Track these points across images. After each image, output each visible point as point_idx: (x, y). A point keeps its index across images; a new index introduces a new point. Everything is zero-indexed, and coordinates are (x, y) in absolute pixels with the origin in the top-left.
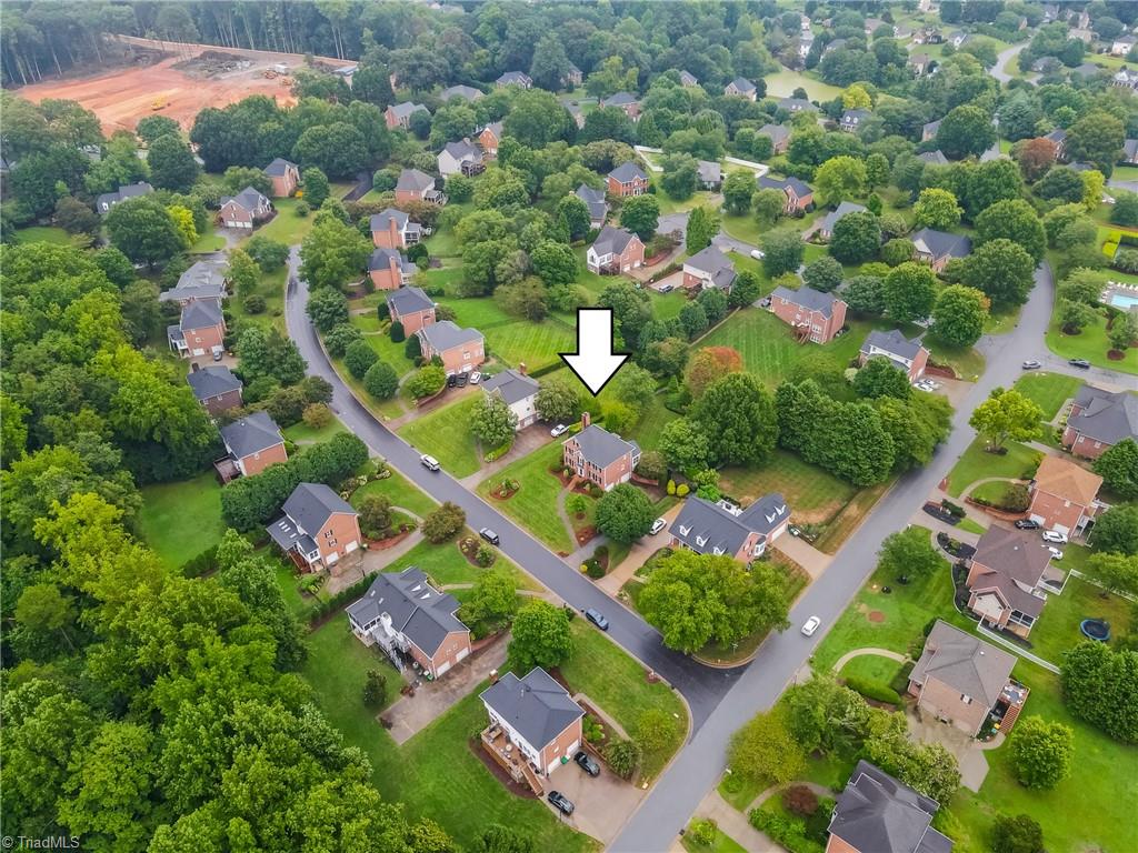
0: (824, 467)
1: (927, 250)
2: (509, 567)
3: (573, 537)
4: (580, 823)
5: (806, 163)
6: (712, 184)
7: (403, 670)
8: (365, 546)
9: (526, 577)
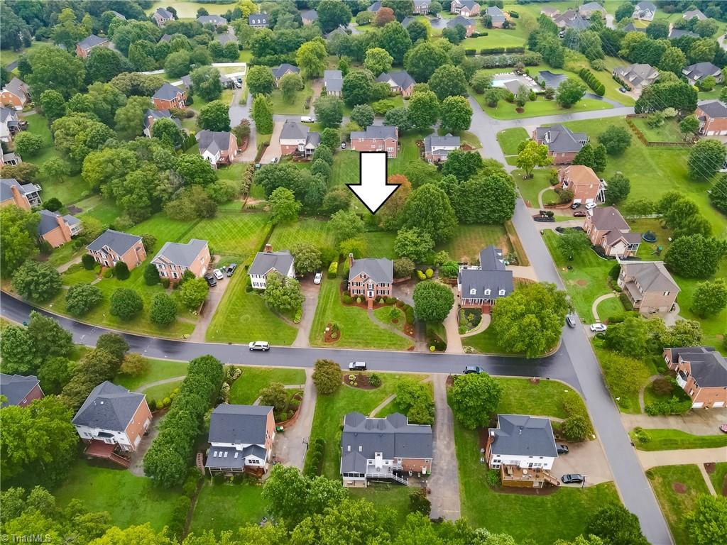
0: (481, 222)
1: (396, 85)
2: (393, 376)
3: (404, 335)
4: (592, 480)
5: (270, 54)
6: (226, 84)
7: (408, 482)
8: (282, 428)
9: (408, 375)
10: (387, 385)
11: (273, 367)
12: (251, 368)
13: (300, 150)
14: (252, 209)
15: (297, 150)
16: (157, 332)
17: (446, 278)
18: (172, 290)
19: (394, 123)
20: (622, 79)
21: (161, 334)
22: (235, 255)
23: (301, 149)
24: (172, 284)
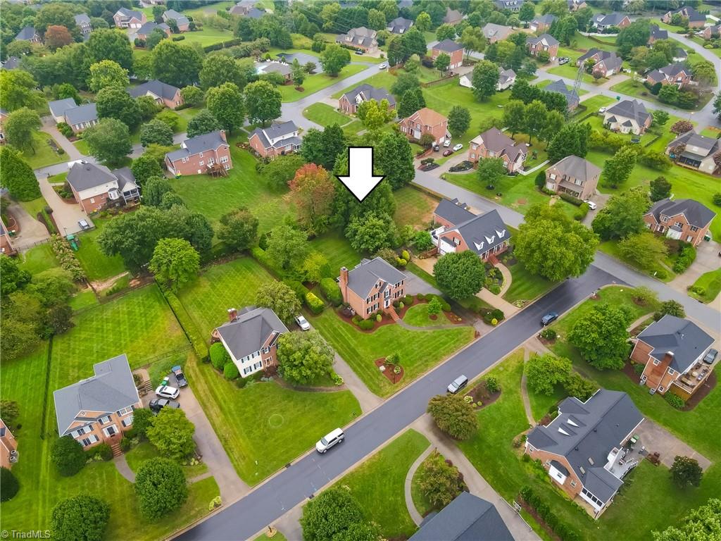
1: (157, 97)
2: (497, 371)
3: (456, 326)
7: (635, 462)
9: (507, 360)
10: (504, 382)
11: (375, 452)
12: (352, 474)
13: (113, 198)
14: (114, 294)
15: (108, 200)
16: (162, 529)
17: (425, 252)
18: (124, 456)
19: (207, 129)
20: (350, 45)
21: (174, 528)
22: (166, 355)
23: (114, 196)
24: (116, 447)
